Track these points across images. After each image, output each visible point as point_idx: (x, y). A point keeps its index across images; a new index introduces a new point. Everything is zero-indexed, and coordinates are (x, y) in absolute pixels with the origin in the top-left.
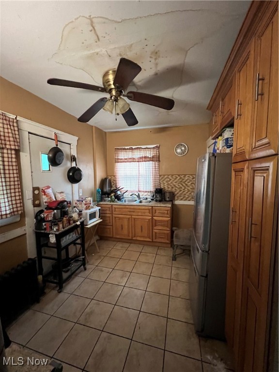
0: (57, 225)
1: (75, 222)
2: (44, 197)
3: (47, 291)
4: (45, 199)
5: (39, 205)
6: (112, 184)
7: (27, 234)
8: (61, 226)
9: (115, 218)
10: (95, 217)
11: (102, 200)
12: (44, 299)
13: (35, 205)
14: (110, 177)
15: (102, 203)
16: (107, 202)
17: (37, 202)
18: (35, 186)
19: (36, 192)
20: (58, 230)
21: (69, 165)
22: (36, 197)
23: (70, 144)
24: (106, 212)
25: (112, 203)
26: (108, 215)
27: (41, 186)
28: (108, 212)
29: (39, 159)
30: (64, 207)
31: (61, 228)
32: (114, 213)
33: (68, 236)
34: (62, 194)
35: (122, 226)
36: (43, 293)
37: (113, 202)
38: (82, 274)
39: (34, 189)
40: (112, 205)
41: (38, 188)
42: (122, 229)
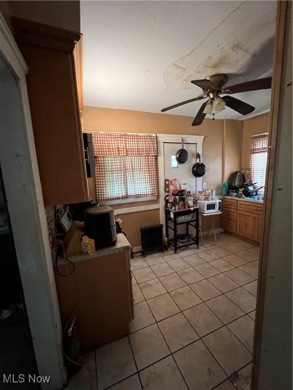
0: (175, 206)
1: (189, 207)
2: (171, 186)
3: (169, 249)
4: (172, 188)
5: (168, 192)
6: (246, 178)
7: (160, 210)
8: (177, 207)
9: (240, 214)
10: (214, 209)
11: (228, 194)
12: (166, 252)
13: (165, 191)
14: (244, 171)
15: (227, 197)
16: (233, 197)
17: (167, 189)
18: (166, 178)
19: (167, 183)
20: (175, 210)
21: (195, 161)
22: (167, 186)
23: (196, 144)
24: (230, 207)
25: (238, 199)
26: (232, 210)
27: (170, 179)
28: (232, 207)
29: (170, 160)
30: (182, 195)
31: (177, 209)
32: (238, 208)
33: (183, 217)
34: (185, 186)
35: (246, 224)
36: (167, 249)
37: (240, 197)
38: (194, 250)
39: (166, 180)
40: (237, 200)
41: (168, 180)
42: (246, 227)
